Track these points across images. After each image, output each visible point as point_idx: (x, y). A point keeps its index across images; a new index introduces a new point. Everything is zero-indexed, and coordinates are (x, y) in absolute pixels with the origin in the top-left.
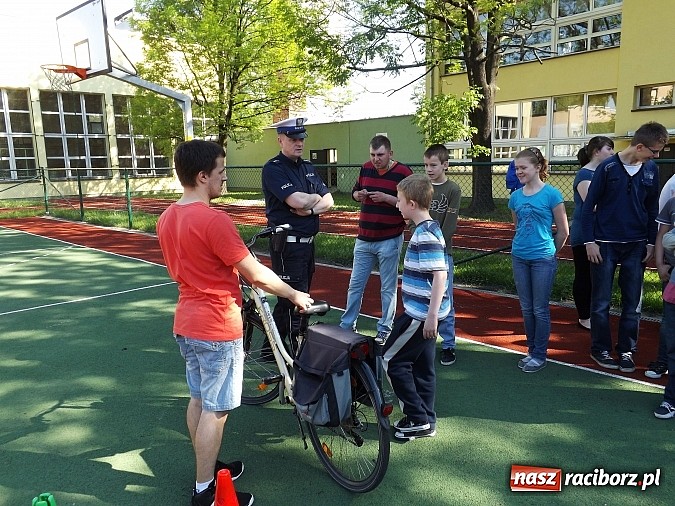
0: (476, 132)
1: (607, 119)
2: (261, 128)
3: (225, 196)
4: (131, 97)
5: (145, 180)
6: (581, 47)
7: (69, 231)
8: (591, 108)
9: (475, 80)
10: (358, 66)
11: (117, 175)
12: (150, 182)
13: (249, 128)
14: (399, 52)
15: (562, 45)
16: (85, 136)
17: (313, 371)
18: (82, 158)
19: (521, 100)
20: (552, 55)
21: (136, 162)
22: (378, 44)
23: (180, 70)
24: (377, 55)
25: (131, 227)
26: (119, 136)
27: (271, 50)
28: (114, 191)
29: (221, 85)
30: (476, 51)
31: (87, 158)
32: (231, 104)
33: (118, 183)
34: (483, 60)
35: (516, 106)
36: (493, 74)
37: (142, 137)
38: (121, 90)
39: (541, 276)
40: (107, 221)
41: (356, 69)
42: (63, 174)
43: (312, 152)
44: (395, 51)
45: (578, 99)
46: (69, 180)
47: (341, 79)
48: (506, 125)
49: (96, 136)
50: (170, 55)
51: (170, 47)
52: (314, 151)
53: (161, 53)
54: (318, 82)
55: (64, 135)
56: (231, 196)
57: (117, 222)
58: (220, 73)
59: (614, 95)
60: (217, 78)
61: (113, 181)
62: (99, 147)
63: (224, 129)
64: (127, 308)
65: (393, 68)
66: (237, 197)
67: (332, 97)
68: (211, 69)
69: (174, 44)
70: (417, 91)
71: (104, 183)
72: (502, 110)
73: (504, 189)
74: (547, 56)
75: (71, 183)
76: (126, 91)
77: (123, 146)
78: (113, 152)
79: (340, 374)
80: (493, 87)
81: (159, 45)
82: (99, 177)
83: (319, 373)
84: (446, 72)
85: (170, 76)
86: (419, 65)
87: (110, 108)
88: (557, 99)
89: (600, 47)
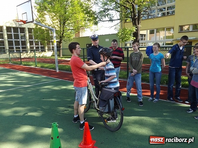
0: (135, 38)
1: (171, 35)
2: (72, 38)
3: (62, 57)
4: (33, 28)
5: (38, 53)
6: (164, 15)
7: (18, 67)
8: (167, 32)
9: (134, 24)
10: (101, 20)
11: (29, 51)
12: (39, 53)
13: (69, 37)
14: (113, 16)
15: (158, 14)
16: (20, 40)
17: (104, 99)
18: (19, 46)
19: (147, 30)
20: (156, 17)
21: (35, 48)
22: (107, 13)
23: (48, 21)
24: (106, 17)
25: (36, 66)
26: (30, 40)
27: (75, 15)
28: (29, 56)
29: (60, 25)
30: (135, 16)
31: (20, 46)
32: (63, 31)
33: (30, 54)
34: (137, 18)
35: (146, 31)
36: (140, 22)
37: (37, 40)
38: (30, 27)
39: (158, 76)
40: (29, 65)
41: (100, 21)
42: (14, 51)
43: (87, 44)
44: (112, 16)
45: (163, 29)
46: (15, 53)
47: (96, 23)
48: (142, 37)
49: (23, 40)
50: (45, 16)
51: (45, 14)
52: (88, 44)
53: (42, 16)
54: (88, 24)
55: (13, 40)
56: (64, 57)
57: (32, 65)
58: (60, 21)
59: (173, 28)
60: (59, 23)
61: (28, 53)
62: (24, 43)
63: (61, 38)
64: (41, 88)
65: (111, 20)
66: (66, 58)
67: (92, 29)
68: (57, 21)
69: (46, 13)
70: (116, 27)
71: (26, 54)
72: (141, 32)
73: (145, 54)
74: (154, 17)
75: (16, 54)
76: (32, 27)
77: (31, 43)
78: (28, 45)
79: (112, 100)
80: (140, 26)
81: (42, 13)
82: (24, 52)
83: (105, 99)
84: (126, 21)
85: (45, 23)
86: (118, 20)
87: (27, 32)
88: (157, 29)
89: (169, 15)
